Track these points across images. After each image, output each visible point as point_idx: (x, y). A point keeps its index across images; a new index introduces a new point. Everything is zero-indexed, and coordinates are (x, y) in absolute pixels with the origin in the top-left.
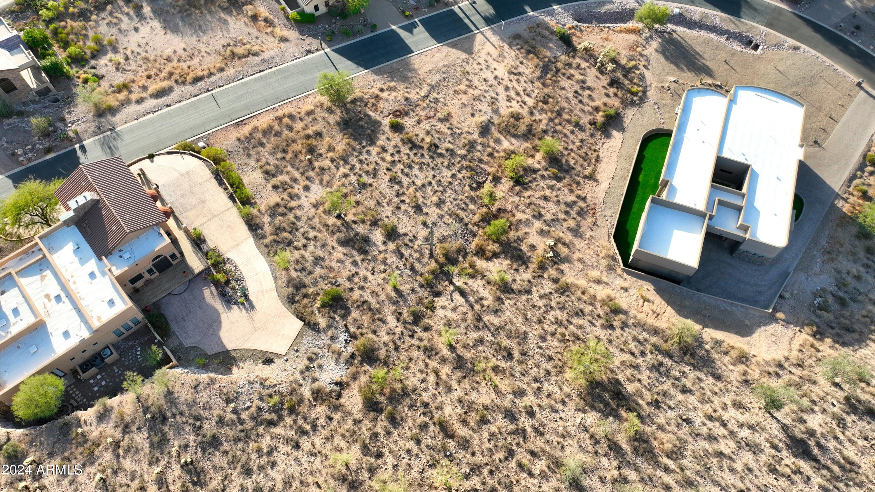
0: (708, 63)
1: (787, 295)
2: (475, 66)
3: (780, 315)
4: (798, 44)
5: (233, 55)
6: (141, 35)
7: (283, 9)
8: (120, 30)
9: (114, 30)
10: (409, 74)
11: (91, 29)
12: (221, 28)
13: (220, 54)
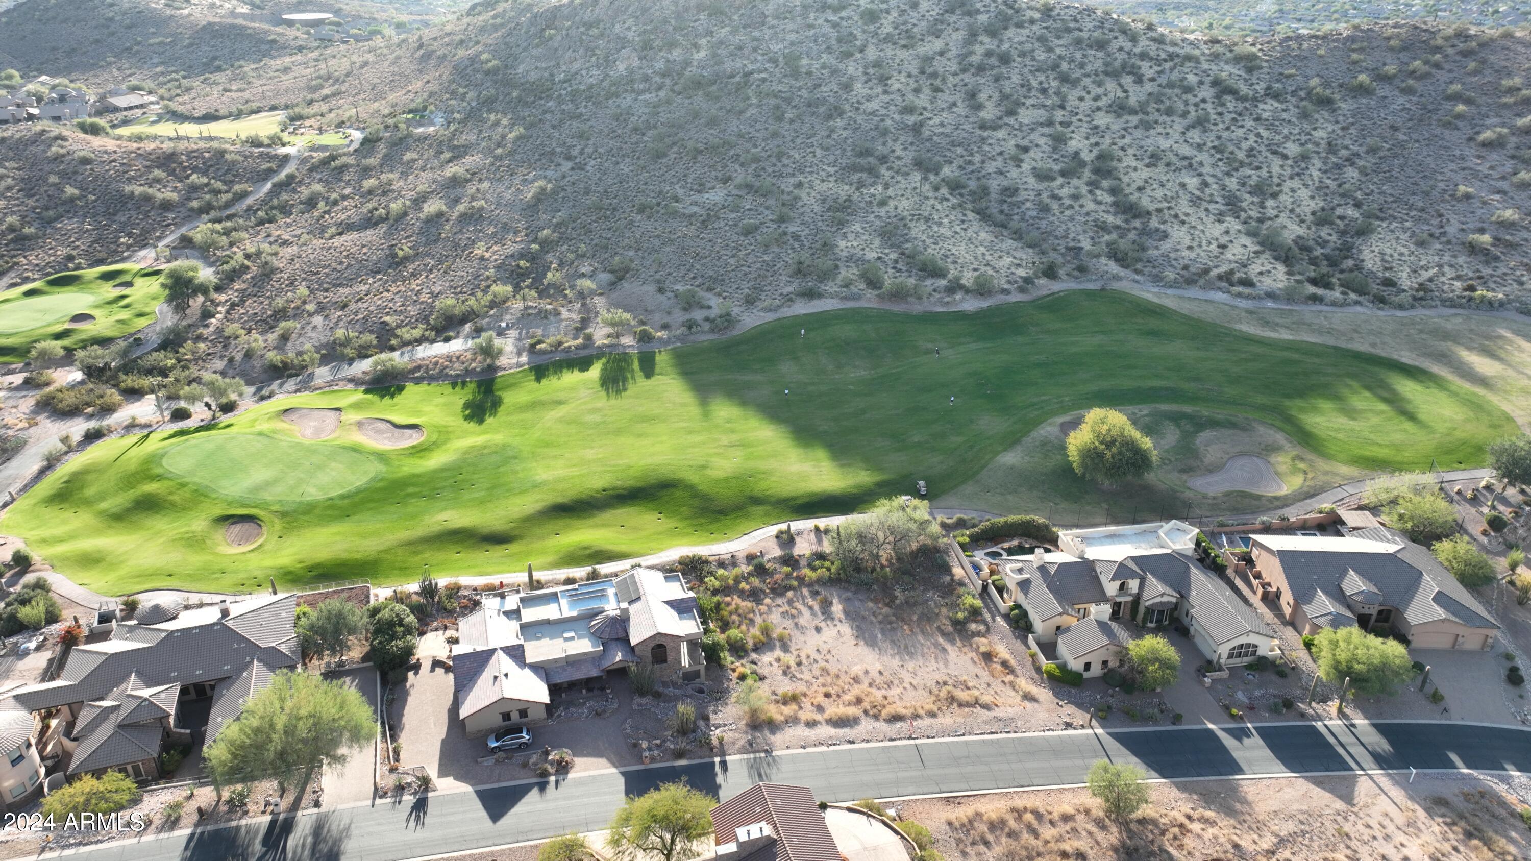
2: (1360, 827)
5: (952, 699)
6: (824, 639)
7: (1033, 656)
8: (796, 624)
9: (789, 623)
10: (1238, 806)
11: (761, 614)
12: (936, 658)
13: (931, 692)
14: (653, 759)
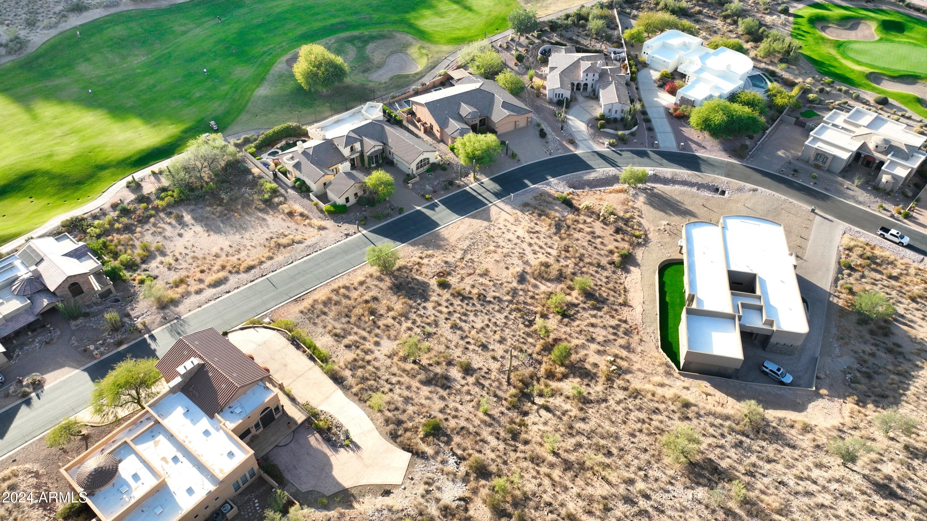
0: (689, 208)
1: (823, 376)
2: (497, 230)
3: (823, 391)
4: (755, 187)
5: (279, 245)
6: (186, 239)
7: (316, 205)
8: (164, 237)
9: (159, 238)
10: (442, 243)
11: (138, 239)
12: (261, 226)
13: (265, 246)
14: (102, 354)
